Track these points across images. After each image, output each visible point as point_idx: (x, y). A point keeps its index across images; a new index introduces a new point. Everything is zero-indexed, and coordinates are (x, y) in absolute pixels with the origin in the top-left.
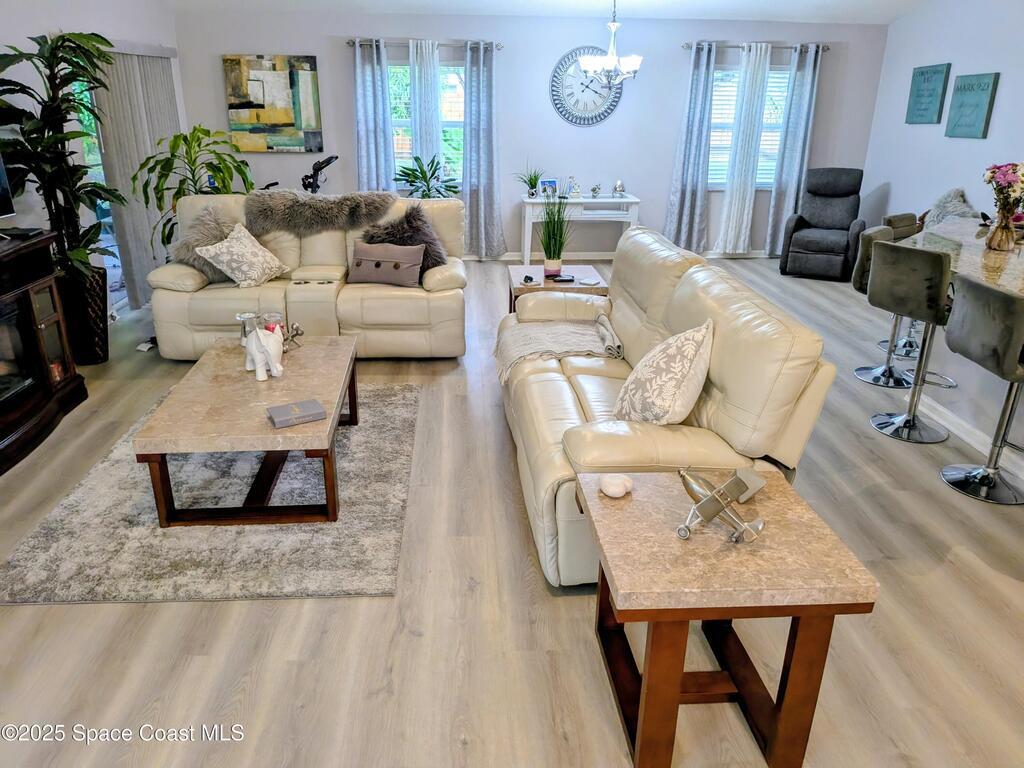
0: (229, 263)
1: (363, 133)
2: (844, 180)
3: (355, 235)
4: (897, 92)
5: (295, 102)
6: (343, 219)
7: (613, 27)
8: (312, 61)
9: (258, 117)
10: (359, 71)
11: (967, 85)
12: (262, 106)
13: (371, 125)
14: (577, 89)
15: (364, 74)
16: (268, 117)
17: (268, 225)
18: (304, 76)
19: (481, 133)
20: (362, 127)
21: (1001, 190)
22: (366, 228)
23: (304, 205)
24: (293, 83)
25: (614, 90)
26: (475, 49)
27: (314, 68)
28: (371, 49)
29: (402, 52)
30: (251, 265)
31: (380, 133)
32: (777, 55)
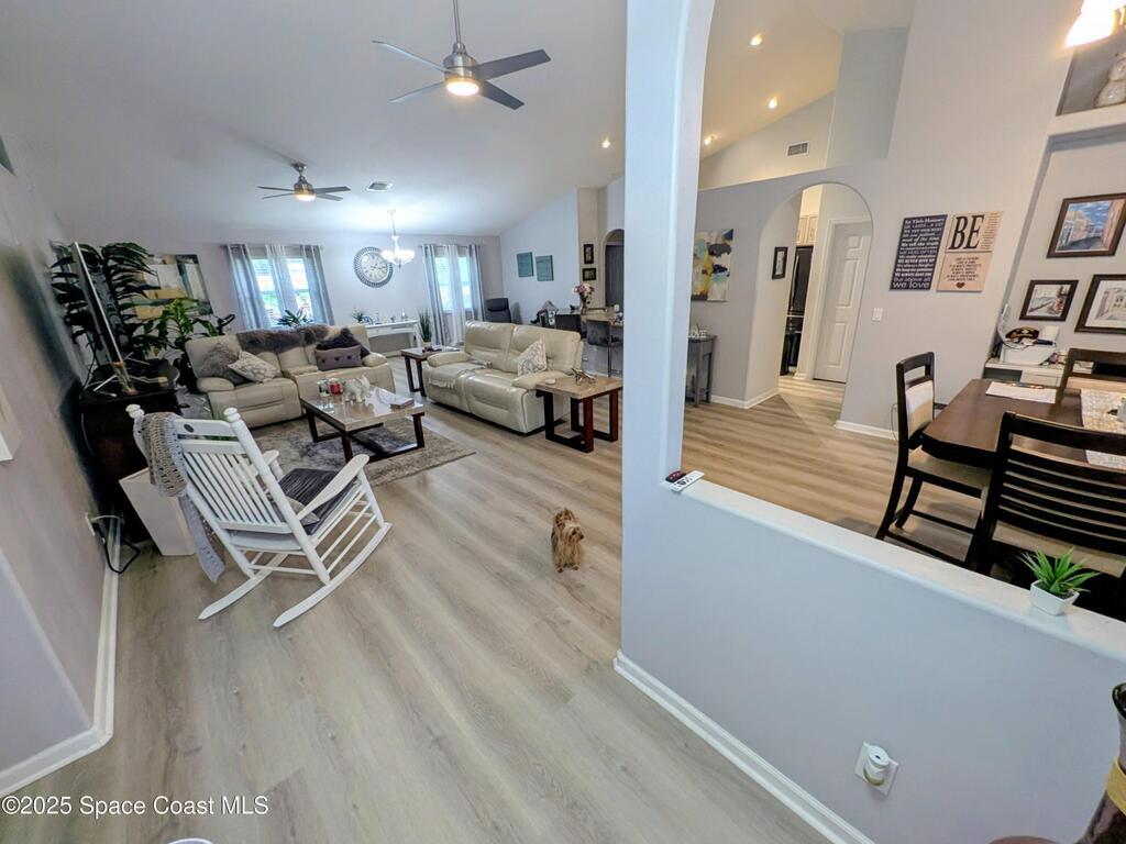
0: (252, 371)
1: (242, 300)
2: (503, 304)
3: (311, 348)
4: (512, 266)
5: (185, 282)
6: (303, 341)
7: (395, 238)
8: (194, 258)
9: (156, 295)
10: (233, 263)
11: (540, 260)
12: (159, 288)
13: (247, 295)
14: (369, 269)
15: (237, 265)
16: (163, 295)
17: (258, 349)
18: (190, 267)
19: (321, 294)
20: (241, 297)
21: (581, 294)
22: (317, 343)
23: (277, 335)
24: (182, 271)
25: (390, 269)
26: (308, 249)
27: (196, 262)
28: (240, 251)
29: (261, 251)
30: (265, 370)
31: (255, 299)
32: (460, 250)
